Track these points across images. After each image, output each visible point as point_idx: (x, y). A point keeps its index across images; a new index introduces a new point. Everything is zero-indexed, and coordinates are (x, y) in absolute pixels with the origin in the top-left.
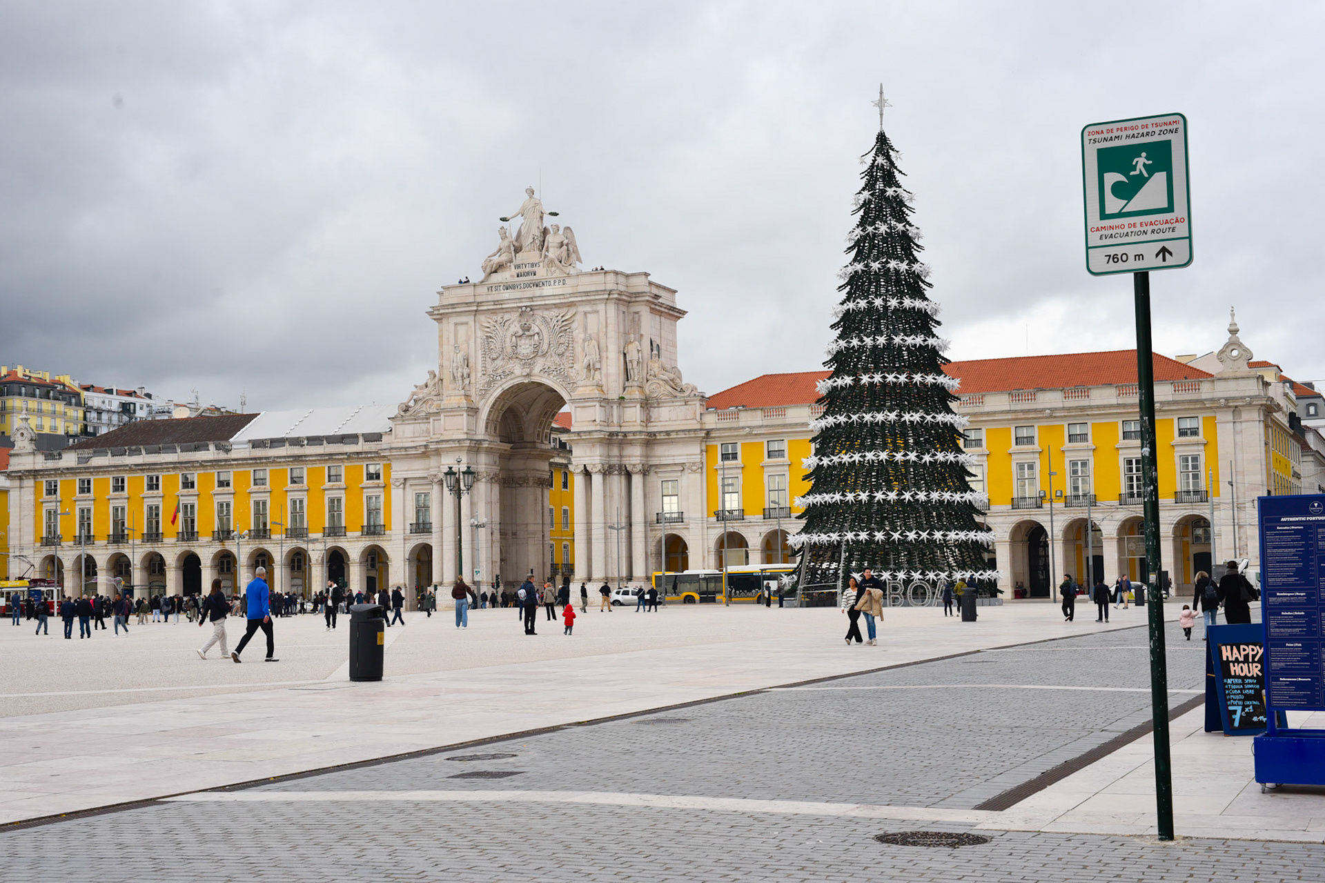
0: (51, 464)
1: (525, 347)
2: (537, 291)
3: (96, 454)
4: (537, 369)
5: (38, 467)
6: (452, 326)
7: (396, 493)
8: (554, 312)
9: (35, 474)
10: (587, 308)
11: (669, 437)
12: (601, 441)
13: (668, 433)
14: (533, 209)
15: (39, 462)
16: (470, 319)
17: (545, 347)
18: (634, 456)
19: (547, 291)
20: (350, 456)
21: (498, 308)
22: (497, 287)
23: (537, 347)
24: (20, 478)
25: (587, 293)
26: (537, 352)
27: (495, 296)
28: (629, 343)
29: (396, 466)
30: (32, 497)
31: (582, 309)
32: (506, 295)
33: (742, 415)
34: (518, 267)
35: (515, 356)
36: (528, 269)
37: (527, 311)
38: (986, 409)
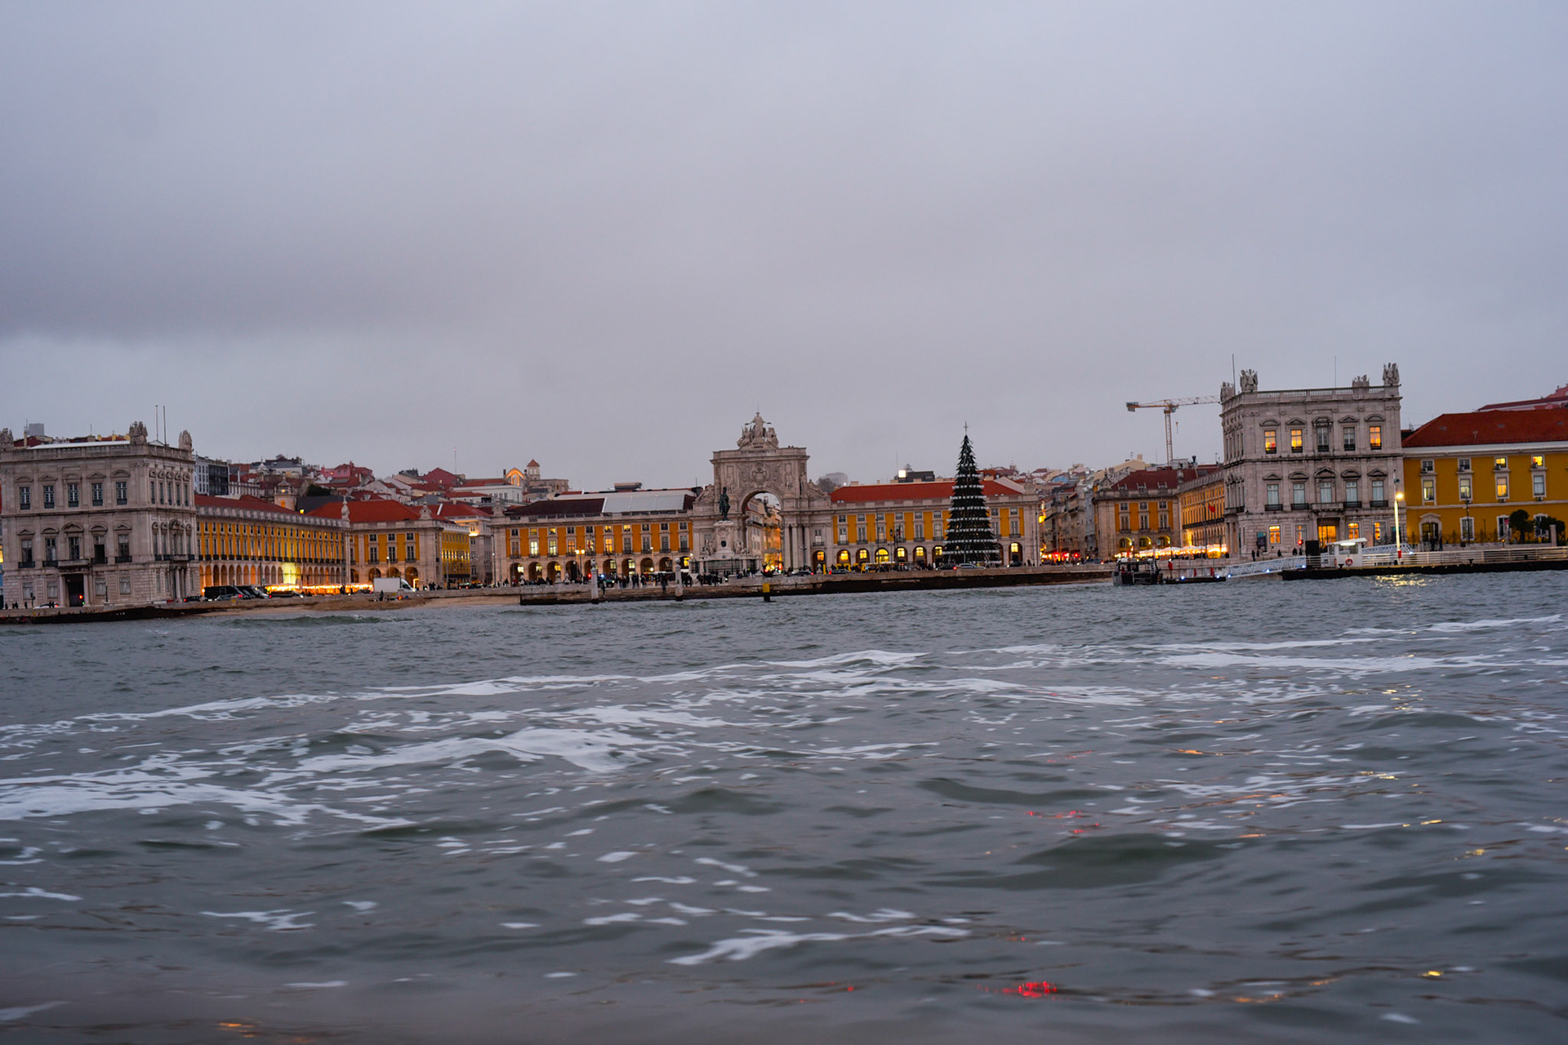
0: (514, 522)
1: (759, 477)
2: (764, 455)
3: (540, 517)
4: (764, 486)
5: (508, 523)
6: (725, 467)
7: (696, 536)
8: (772, 463)
9: (506, 526)
10: (787, 462)
11: (819, 513)
12: (797, 515)
13: (819, 511)
14: (758, 420)
15: (508, 521)
16: (734, 464)
17: (768, 477)
18: (806, 520)
19: (768, 454)
20: (673, 519)
21: (747, 461)
22: (746, 451)
23: (764, 477)
24: (498, 528)
25: (787, 456)
26: (765, 479)
27: (744, 455)
28: (801, 475)
29: (695, 523)
30: (505, 537)
31: (784, 462)
32: (750, 455)
33: (848, 505)
34: (754, 444)
35: (755, 480)
36: (759, 445)
37: (759, 463)
38: (943, 504)
